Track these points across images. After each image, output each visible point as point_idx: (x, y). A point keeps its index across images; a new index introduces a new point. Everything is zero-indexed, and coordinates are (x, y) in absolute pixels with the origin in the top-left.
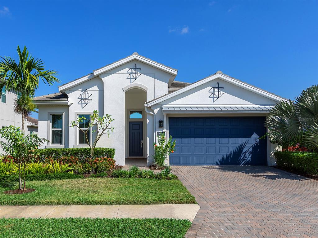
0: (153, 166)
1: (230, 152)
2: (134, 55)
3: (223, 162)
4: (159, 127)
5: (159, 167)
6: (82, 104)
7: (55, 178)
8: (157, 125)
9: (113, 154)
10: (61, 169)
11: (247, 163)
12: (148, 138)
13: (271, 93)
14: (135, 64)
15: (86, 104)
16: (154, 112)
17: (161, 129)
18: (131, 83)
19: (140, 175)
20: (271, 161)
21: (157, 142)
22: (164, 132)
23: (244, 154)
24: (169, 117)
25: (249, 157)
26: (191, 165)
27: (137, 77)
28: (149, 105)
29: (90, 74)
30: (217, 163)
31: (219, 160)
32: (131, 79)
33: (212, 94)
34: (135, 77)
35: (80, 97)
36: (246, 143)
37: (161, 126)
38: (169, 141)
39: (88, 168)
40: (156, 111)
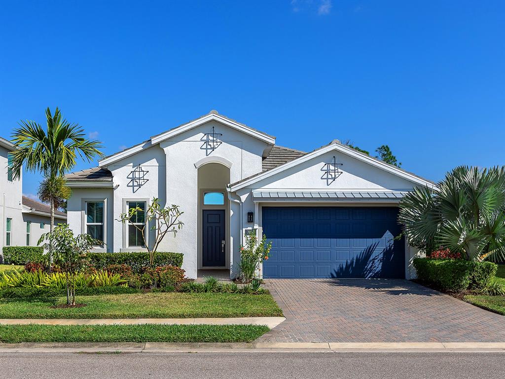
0: (238, 278)
1: (351, 259)
2: (212, 115)
3: (341, 274)
4: (249, 222)
5: (246, 280)
6: (133, 186)
7: (105, 292)
8: (245, 218)
9: (181, 261)
10: (111, 281)
11: (376, 275)
12: (232, 239)
13: (410, 173)
14: (213, 127)
15: (140, 186)
16: (240, 200)
17: (252, 224)
18: (207, 155)
19: (220, 289)
20: (410, 273)
21: (244, 244)
22: (256, 230)
23: (371, 262)
24: (263, 207)
25: (378, 266)
26: (294, 278)
27: (216, 146)
28: (234, 189)
29: (145, 142)
30: (332, 274)
31: (335, 271)
32: (207, 149)
33: (326, 173)
34: (212, 147)
35: (131, 176)
36: (375, 245)
37: (250, 220)
38: (262, 242)
39: (148, 280)
40: (244, 198)
